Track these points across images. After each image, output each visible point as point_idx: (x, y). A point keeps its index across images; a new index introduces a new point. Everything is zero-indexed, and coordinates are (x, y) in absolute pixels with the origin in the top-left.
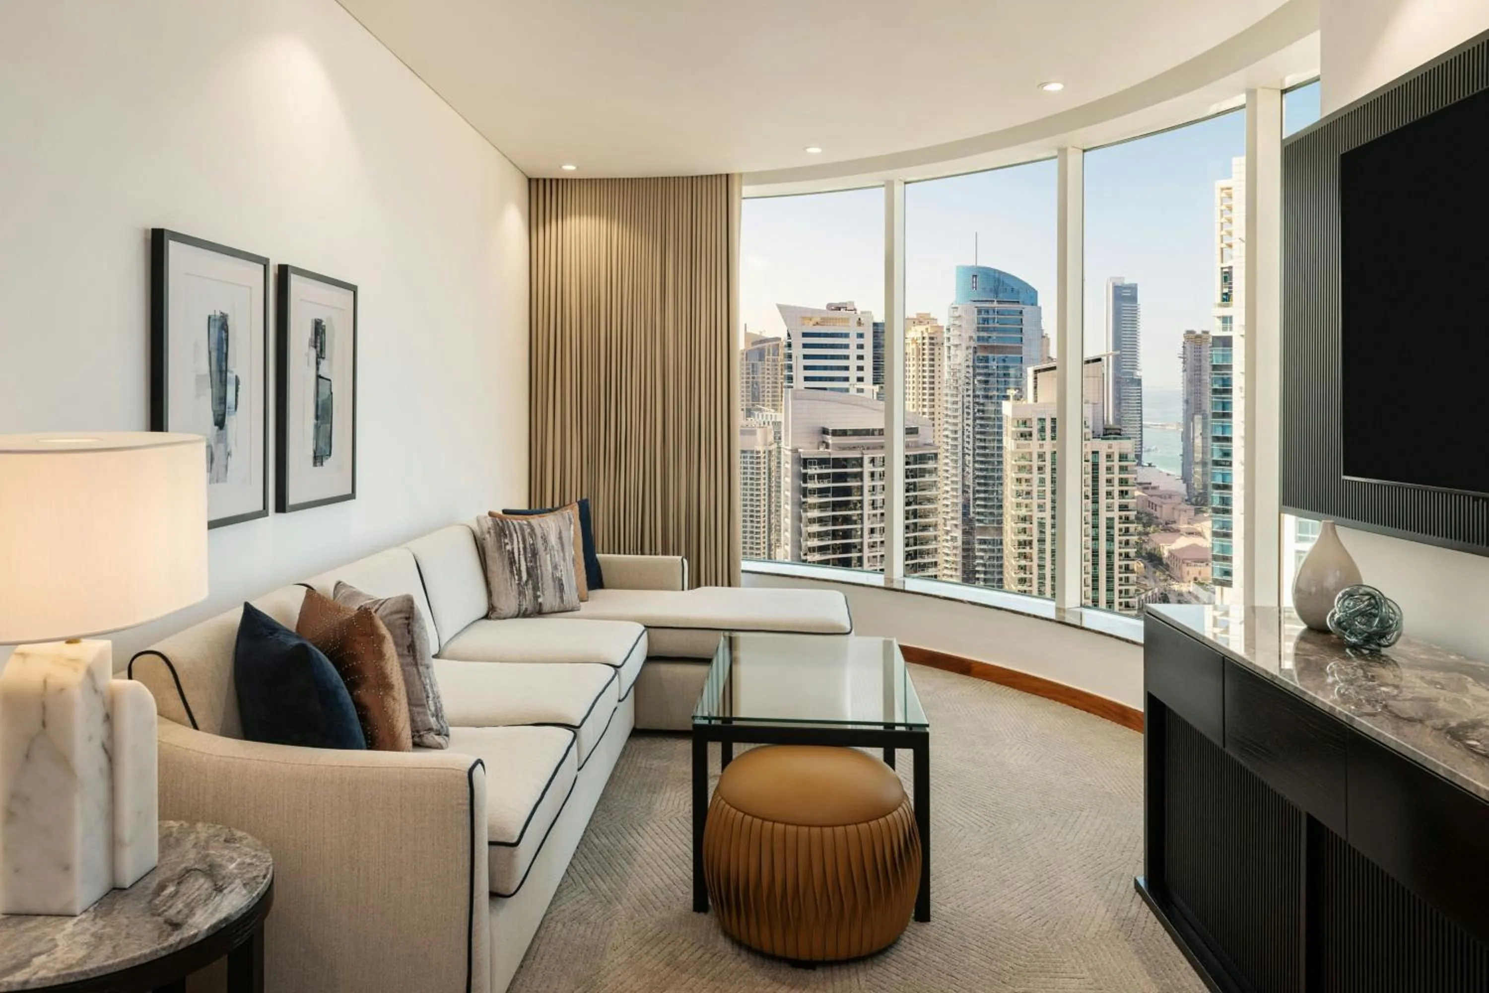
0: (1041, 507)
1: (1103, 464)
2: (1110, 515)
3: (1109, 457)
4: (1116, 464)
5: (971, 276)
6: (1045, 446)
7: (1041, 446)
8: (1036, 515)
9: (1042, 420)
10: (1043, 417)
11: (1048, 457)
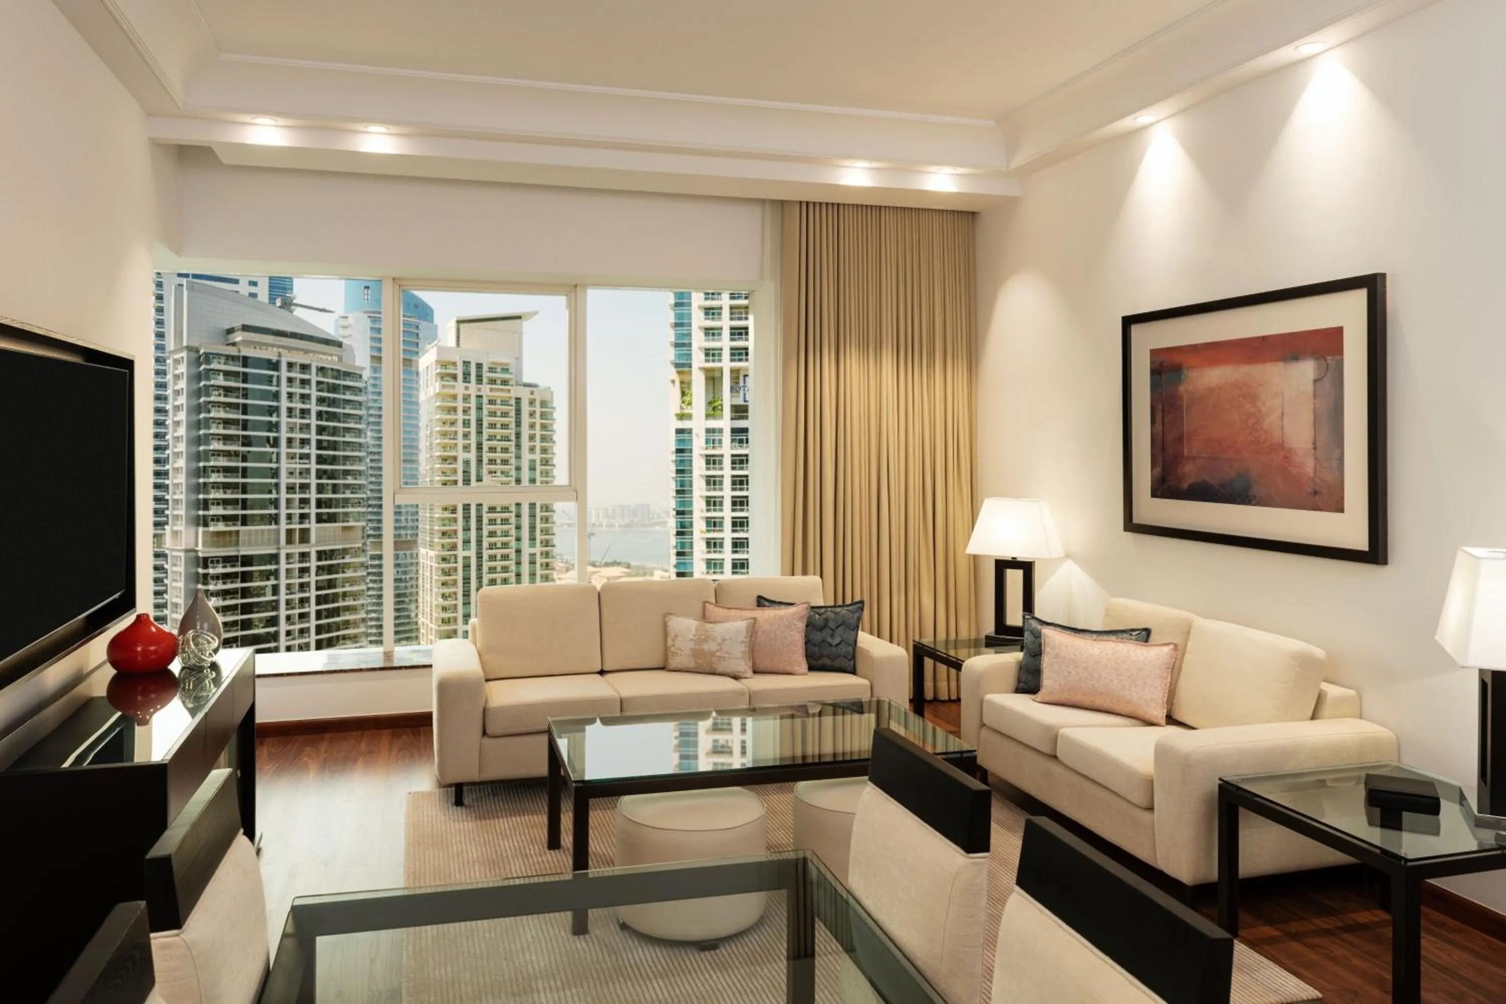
0: (466, 448)
1: (525, 409)
2: (533, 457)
3: (532, 402)
4: (538, 410)
5: (363, 288)
6: (470, 389)
7: (467, 388)
8: (461, 456)
9: (466, 364)
10: (468, 360)
11: (473, 400)
